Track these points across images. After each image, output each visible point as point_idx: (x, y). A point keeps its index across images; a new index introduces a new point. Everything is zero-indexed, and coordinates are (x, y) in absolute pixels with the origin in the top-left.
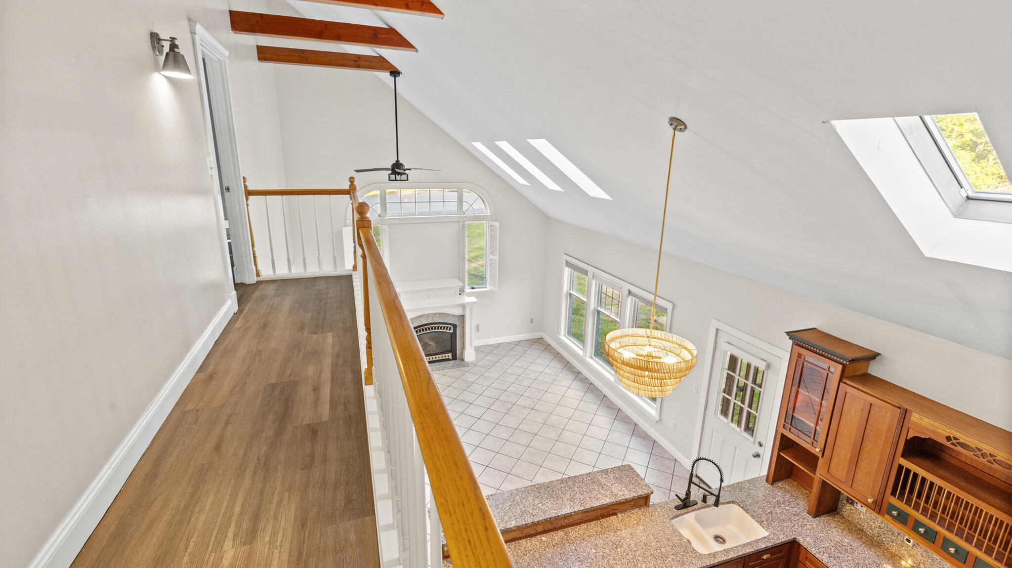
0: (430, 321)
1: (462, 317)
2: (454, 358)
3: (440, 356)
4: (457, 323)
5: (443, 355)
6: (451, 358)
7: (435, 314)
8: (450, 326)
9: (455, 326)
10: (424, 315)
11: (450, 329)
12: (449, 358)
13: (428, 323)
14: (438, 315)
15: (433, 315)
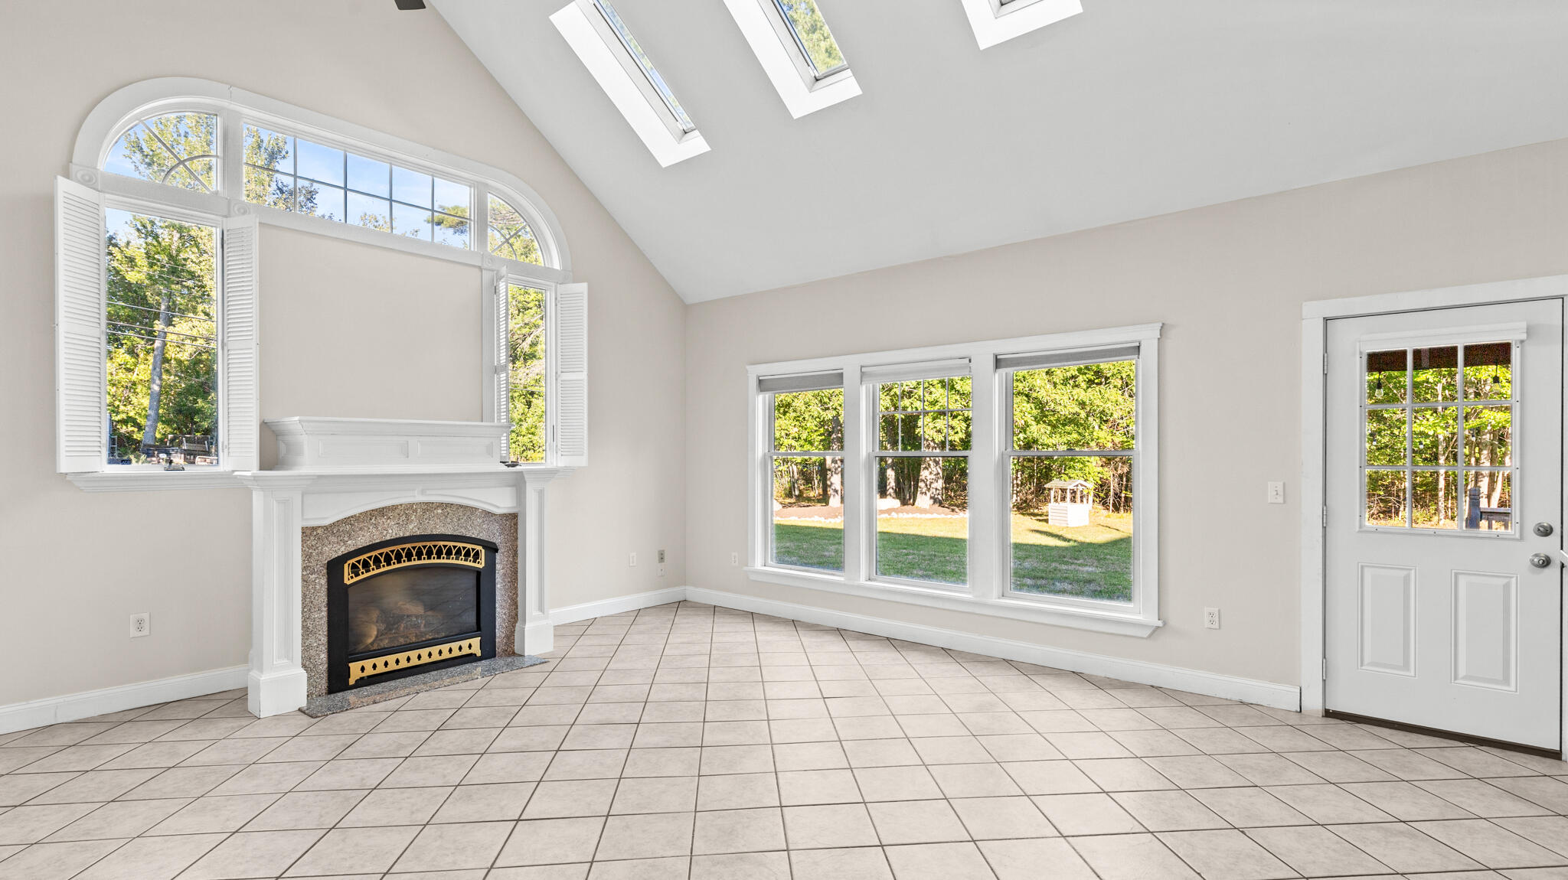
0: (412, 529)
1: (512, 521)
2: (489, 651)
3: (445, 648)
4: (497, 540)
5: (455, 646)
6: (479, 654)
7: (429, 507)
8: (478, 548)
9: (492, 549)
10: (394, 508)
11: (477, 555)
12: (471, 654)
13: (407, 534)
14: (440, 511)
15: (425, 511)
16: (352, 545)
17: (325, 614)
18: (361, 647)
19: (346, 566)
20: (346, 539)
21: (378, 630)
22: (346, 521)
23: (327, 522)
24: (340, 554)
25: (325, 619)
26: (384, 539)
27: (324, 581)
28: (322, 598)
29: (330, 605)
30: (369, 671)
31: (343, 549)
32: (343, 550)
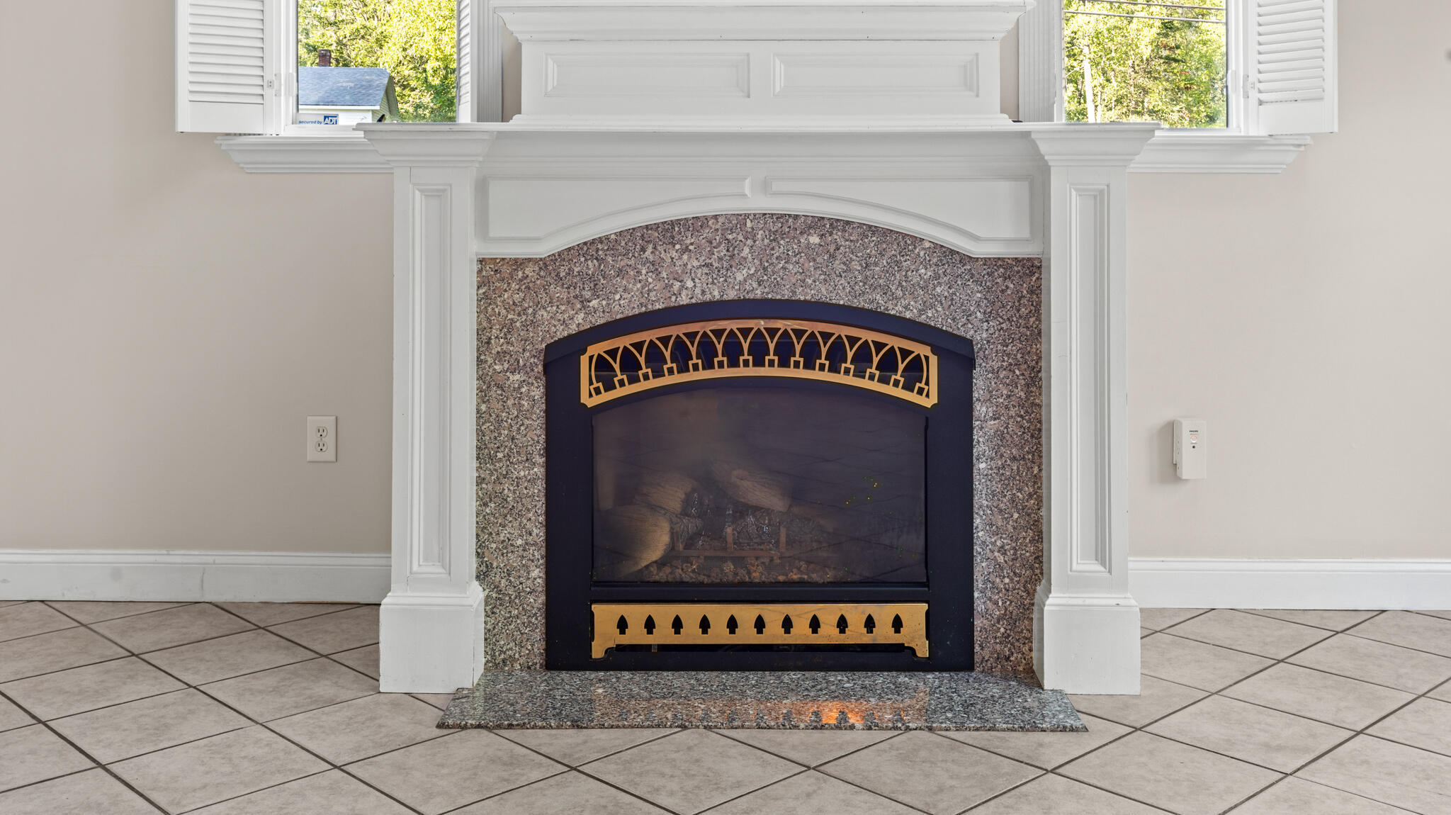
0: (743, 282)
1: (1022, 281)
2: (952, 650)
3: (829, 613)
4: (979, 332)
5: (856, 613)
6: (923, 650)
7: (784, 227)
8: (922, 350)
9: (959, 355)
10: (697, 224)
11: (916, 367)
12: (900, 648)
13: (731, 295)
14: (815, 239)
15: (775, 237)
16: (600, 311)
17: (539, 471)
18: (628, 570)
19: (584, 360)
20: (587, 294)
21: (674, 535)
22: (587, 249)
23: (544, 249)
24: (573, 329)
25: (540, 486)
26: (673, 302)
27: (538, 392)
28: (534, 432)
29: (551, 451)
30: (637, 635)
31: (580, 318)
32: (579, 322)
